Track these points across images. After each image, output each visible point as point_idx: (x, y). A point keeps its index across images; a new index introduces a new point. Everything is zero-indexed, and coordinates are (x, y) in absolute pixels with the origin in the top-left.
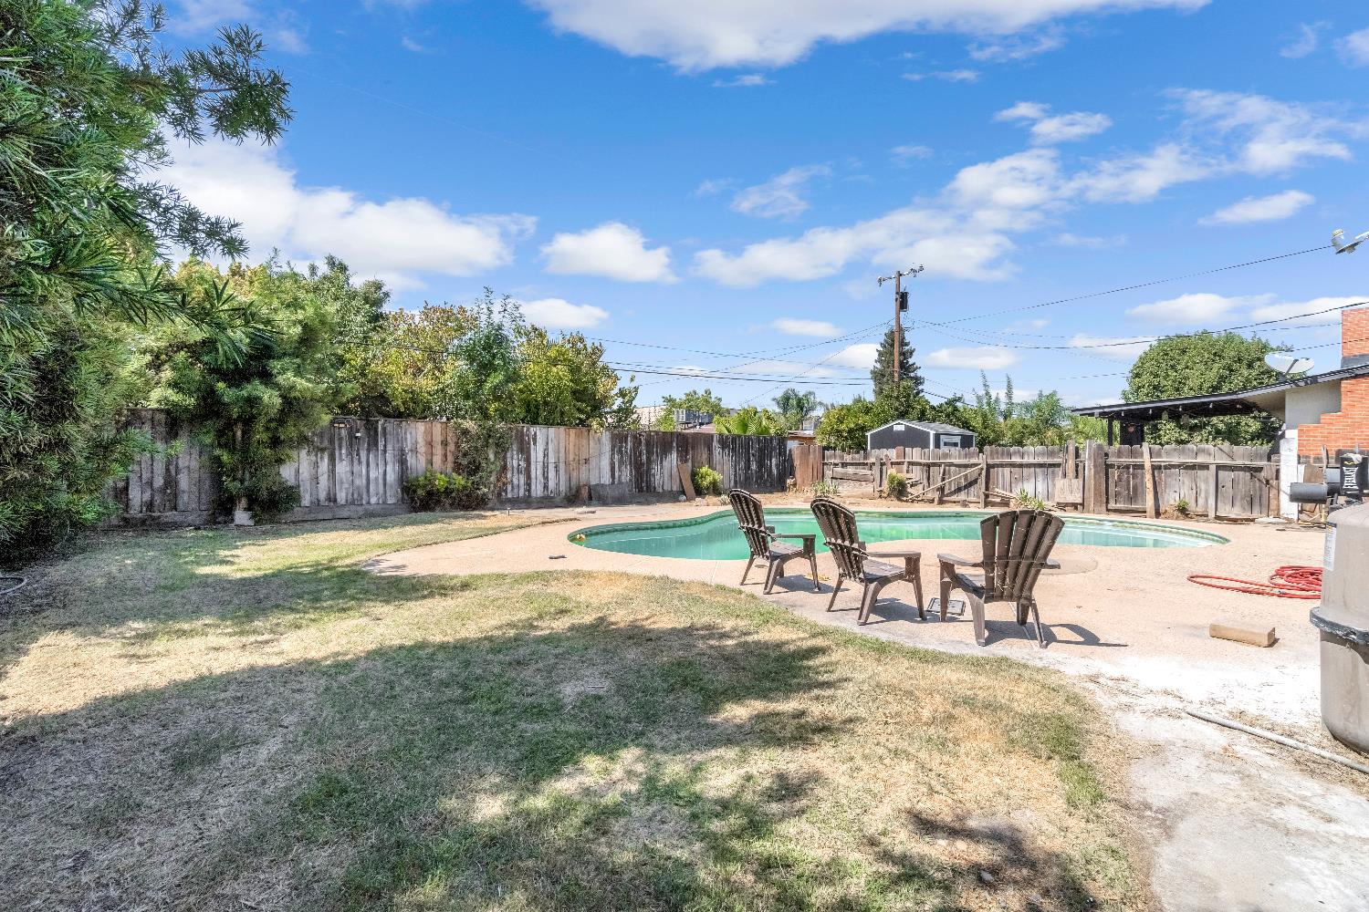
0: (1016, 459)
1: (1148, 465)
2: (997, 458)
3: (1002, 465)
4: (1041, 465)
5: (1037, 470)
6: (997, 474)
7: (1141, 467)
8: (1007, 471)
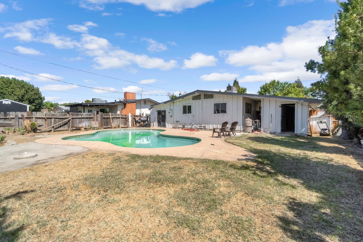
0: (80, 116)
1: (111, 118)
2: (74, 116)
3: (76, 118)
4: (87, 118)
5: (86, 119)
6: (74, 121)
7: (110, 118)
8: (77, 120)
